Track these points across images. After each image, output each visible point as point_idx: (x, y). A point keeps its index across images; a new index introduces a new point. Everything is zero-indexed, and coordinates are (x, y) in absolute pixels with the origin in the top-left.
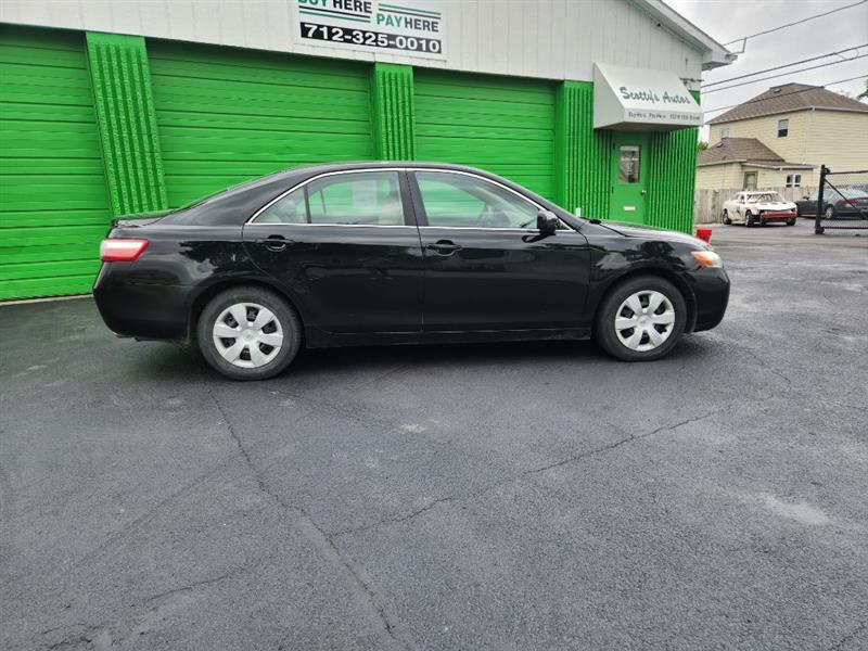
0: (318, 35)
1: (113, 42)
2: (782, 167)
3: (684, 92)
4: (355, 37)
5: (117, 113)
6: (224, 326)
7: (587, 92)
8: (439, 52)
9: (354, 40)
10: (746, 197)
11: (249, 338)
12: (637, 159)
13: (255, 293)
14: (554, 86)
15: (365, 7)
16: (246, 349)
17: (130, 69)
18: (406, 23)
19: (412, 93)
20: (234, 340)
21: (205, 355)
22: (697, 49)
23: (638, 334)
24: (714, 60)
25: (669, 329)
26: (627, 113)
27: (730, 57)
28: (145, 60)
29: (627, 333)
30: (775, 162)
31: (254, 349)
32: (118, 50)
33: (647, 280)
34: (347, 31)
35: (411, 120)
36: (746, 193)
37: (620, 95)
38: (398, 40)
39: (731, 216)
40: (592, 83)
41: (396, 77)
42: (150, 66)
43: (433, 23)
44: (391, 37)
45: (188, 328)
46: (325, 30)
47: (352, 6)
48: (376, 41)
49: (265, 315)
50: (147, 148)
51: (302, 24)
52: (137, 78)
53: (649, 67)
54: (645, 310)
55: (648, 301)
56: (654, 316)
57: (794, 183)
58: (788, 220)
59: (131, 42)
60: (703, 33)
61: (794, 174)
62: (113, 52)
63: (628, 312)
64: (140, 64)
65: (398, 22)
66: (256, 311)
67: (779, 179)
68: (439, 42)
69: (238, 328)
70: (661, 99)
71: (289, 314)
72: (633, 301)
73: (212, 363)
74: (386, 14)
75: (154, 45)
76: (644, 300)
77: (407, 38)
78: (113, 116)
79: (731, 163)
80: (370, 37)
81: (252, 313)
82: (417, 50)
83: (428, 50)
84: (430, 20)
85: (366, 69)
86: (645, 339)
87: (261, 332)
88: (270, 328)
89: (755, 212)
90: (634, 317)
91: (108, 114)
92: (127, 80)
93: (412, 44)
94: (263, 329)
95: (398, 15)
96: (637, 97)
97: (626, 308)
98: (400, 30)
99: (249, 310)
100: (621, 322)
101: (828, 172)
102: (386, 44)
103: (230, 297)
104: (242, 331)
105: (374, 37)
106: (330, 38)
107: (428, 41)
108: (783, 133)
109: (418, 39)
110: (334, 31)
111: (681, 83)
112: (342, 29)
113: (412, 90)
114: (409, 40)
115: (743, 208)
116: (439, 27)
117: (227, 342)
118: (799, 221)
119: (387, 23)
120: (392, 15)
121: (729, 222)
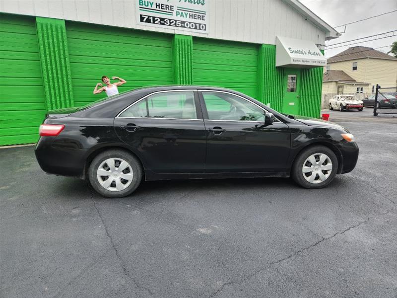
0: (148, 21)
1: (49, 22)
2: (354, 84)
3: (317, 50)
4: (165, 22)
5: (50, 56)
6: (103, 170)
7: (273, 49)
8: (205, 30)
9: (165, 23)
10: (340, 98)
11: (116, 176)
12: (295, 81)
13: (119, 153)
14: (258, 47)
15: (171, 8)
16: (114, 182)
17: (57, 36)
18: (190, 16)
19: (192, 49)
20: (107, 177)
21: (92, 185)
22: (323, 31)
23: (314, 175)
24: (331, 36)
25: (329, 173)
26: (292, 60)
27: (338, 34)
28: (64, 31)
29: (308, 174)
30: (351, 81)
31: (118, 181)
32: (51, 26)
33: (319, 148)
34: (162, 19)
35: (191, 61)
36: (340, 96)
37: (288, 51)
38: (186, 23)
39: (333, 106)
40: (275, 45)
41: (185, 41)
42: (67, 34)
43: (202, 16)
44: (183, 22)
45: (84, 171)
46: (151, 18)
47: (165, 8)
48: (175, 24)
49: (124, 164)
50: (64, 73)
51: (141, 15)
52: (60, 40)
53: (301, 39)
54: (318, 163)
55: (319, 158)
56: (322, 166)
57: (360, 91)
58: (359, 109)
59: (58, 22)
60: (326, 23)
61: (360, 87)
62: (49, 27)
63: (309, 164)
64: (62, 33)
65: (186, 15)
66: (120, 162)
67: (353, 90)
68: (205, 25)
69: (110, 171)
70: (307, 54)
71: (137, 164)
72: (312, 158)
73: (96, 189)
74: (180, 12)
75: (69, 24)
76: (317, 158)
77: (190, 23)
78: (48, 57)
79: (332, 82)
80: (173, 22)
81: (118, 163)
82: (194, 29)
83: (200, 29)
84: (201, 15)
85: (170, 37)
86: (317, 178)
87: (122, 173)
88: (127, 171)
89: (344, 105)
90: (312, 166)
91: (46, 56)
92: (55, 40)
93: (192, 25)
94: (123, 171)
95: (186, 12)
96: (297, 52)
97: (308, 162)
98: (187, 19)
99: (116, 161)
100: (305, 169)
101: (380, 88)
102: (180, 26)
103: (106, 155)
104: (112, 172)
105: (174, 22)
106: (154, 23)
107: (200, 25)
108: (355, 68)
109: (195, 24)
110: (156, 19)
111: (316, 46)
112: (160, 18)
113: (192, 47)
114: (191, 24)
115: (339, 102)
116: (205, 18)
117: (104, 178)
118: (364, 109)
119: (181, 16)
120: (183, 12)
121: (332, 109)
